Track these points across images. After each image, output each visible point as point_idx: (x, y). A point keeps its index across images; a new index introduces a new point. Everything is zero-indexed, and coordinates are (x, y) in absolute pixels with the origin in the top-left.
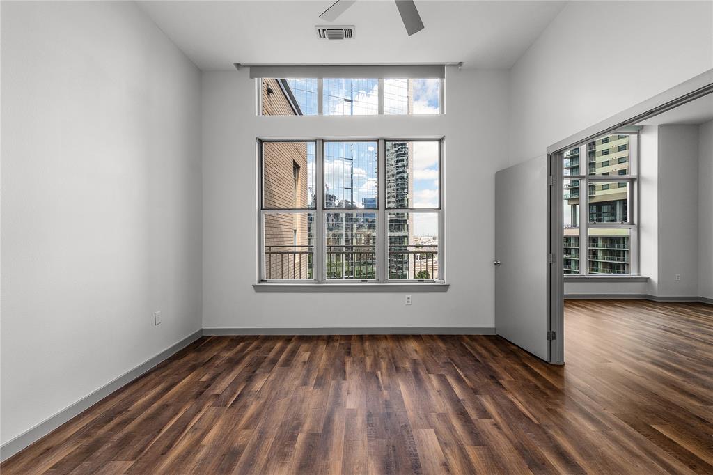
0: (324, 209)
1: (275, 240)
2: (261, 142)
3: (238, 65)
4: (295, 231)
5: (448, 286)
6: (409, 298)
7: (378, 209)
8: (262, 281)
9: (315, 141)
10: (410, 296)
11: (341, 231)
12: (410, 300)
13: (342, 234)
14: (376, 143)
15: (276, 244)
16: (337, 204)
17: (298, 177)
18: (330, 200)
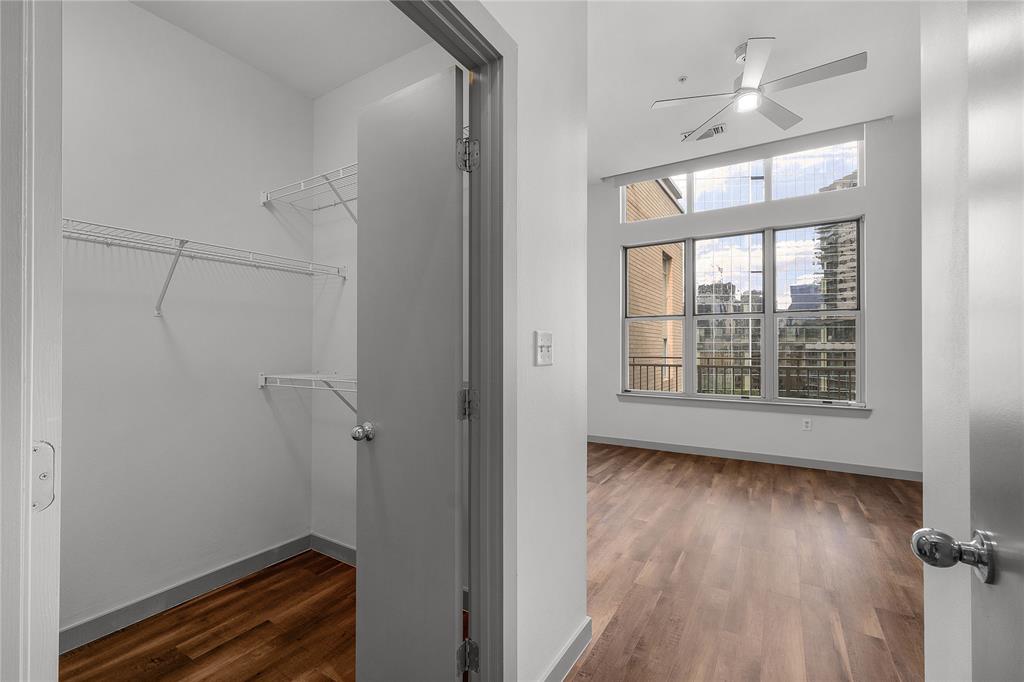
0: (694, 314)
1: (639, 351)
2: (626, 249)
3: (604, 179)
4: (665, 340)
5: (870, 411)
6: (807, 423)
7: (764, 312)
8: (626, 391)
9: (684, 241)
10: (809, 420)
11: (745, 341)
12: (809, 425)
13: (746, 347)
14: (761, 234)
15: (640, 355)
16: (738, 298)
17: (669, 271)
18: (726, 292)
